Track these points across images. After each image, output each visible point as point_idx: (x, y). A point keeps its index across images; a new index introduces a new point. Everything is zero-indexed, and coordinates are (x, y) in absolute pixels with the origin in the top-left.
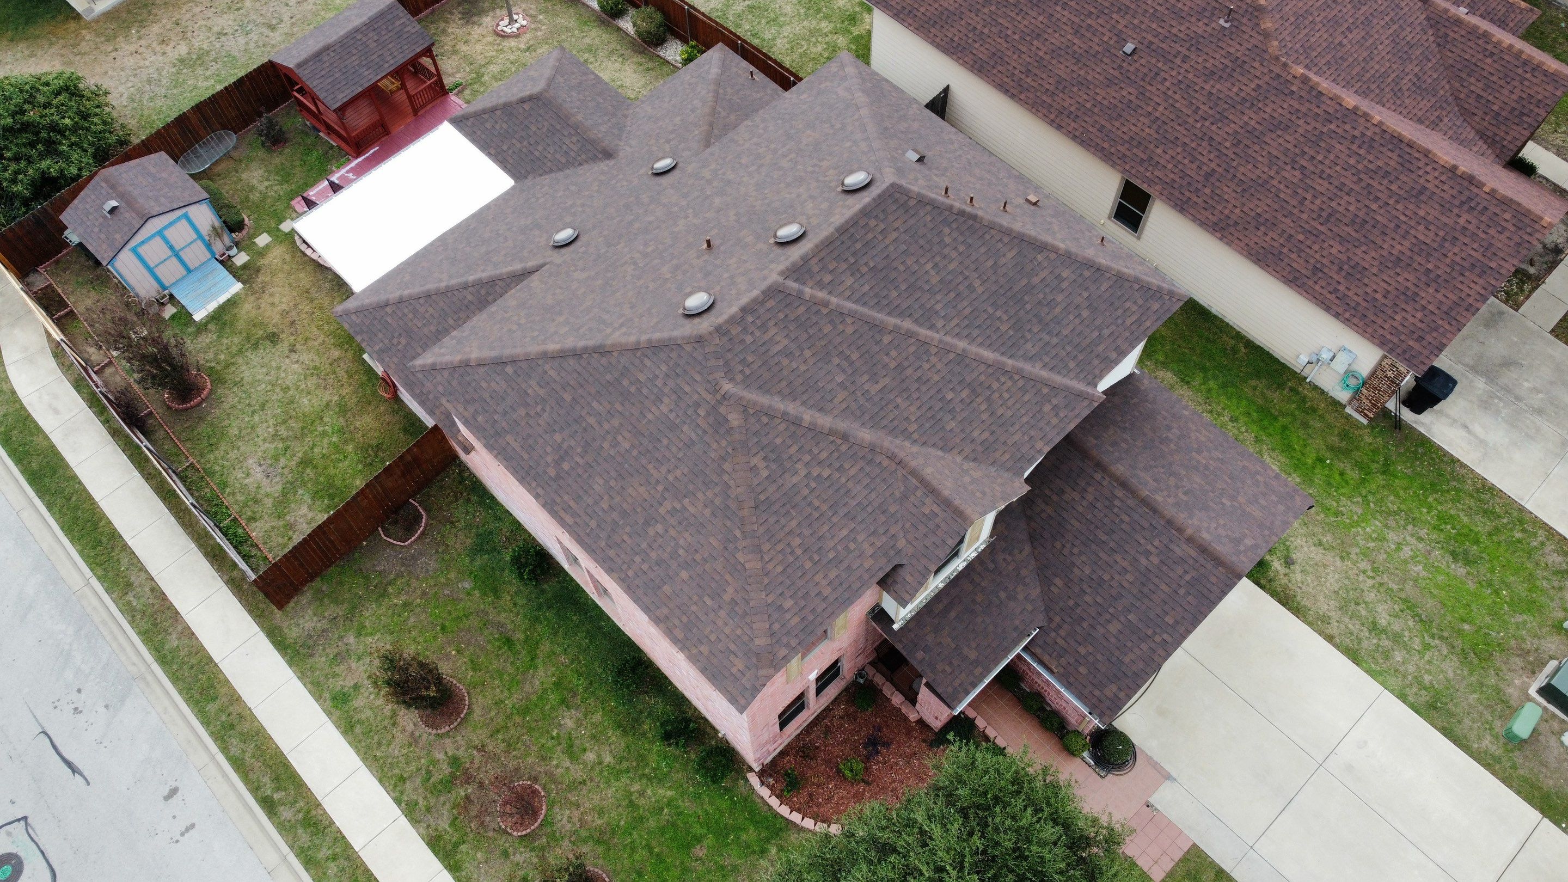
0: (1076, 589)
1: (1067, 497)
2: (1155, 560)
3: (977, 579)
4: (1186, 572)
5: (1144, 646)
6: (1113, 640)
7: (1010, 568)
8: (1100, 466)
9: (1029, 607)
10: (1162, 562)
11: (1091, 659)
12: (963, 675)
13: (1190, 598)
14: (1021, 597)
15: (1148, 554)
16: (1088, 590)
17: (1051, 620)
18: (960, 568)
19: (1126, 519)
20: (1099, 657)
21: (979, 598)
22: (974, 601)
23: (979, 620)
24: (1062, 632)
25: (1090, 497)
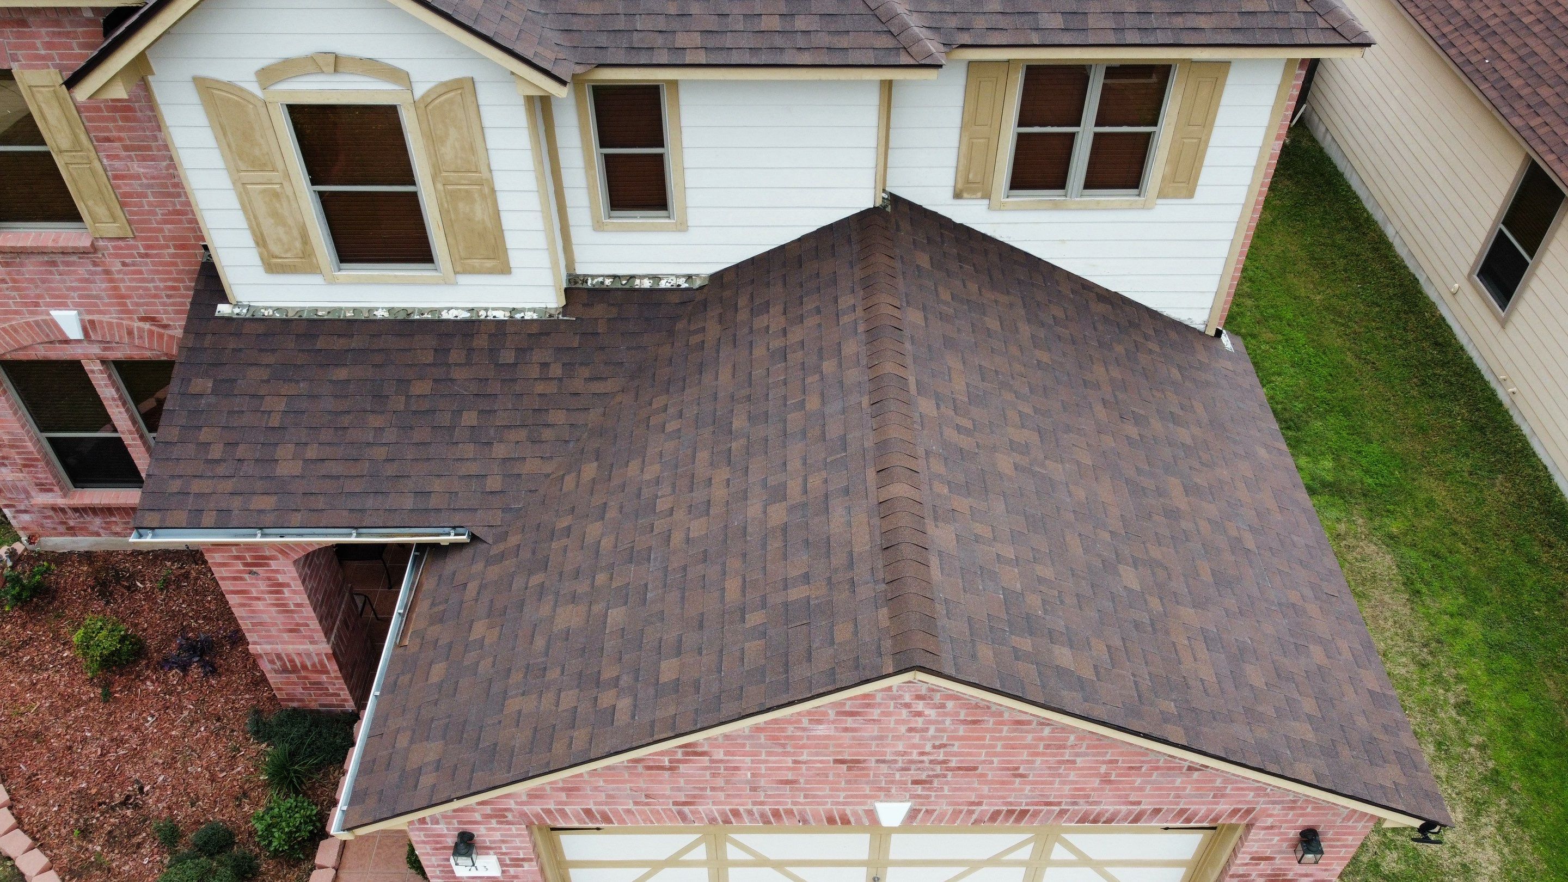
0: (597, 500)
1: (760, 322)
2: (778, 514)
3: (456, 356)
4: (806, 578)
5: (569, 699)
6: (540, 643)
7: (540, 388)
8: (868, 285)
9: (494, 483)
10: (785, 529)
11: (472, 656)
12: (229, 485)
13: (753, 647)
14: (500, 450)
15: (778, 494)
16: (612, 514)
17: (503, 537)
18: (445, 315)
19: (813, 403)
20: (485, 666)
21: (421, 388)
22: (403, 383)
23: (375, 421)
24: (494, 572)
25: (796, 335)
